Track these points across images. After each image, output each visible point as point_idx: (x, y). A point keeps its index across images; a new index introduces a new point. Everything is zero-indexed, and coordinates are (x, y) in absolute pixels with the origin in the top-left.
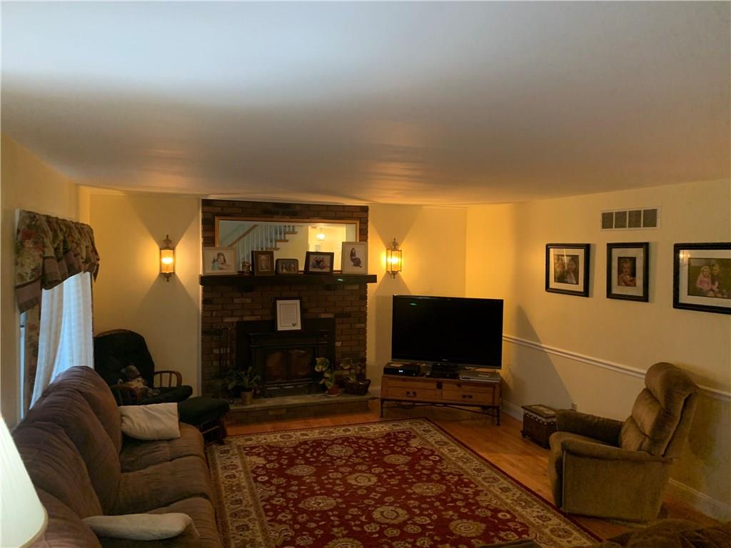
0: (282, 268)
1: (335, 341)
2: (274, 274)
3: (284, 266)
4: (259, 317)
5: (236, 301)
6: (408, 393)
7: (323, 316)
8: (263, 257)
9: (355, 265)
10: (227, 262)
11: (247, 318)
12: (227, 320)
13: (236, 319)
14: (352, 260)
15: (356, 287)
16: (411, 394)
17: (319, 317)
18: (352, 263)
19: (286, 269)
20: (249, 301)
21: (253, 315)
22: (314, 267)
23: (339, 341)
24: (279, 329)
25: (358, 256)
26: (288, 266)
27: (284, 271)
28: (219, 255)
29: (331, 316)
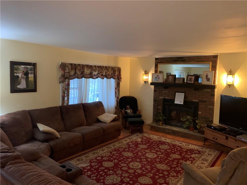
0: (177, 81)
1: (198, 111)
2: (174, 83)
3: (178, 80)
4: (170, 98)
5: (163, 91)
6: (214, 138)
7: (194, 100)
8: (171, 77)
9: (207, 81)
10: (160, 78)
11: (166, 98)
12: (160, 97)
13: (163, 98)
14: (206, 79)
15: (209, 90)
16: (215, 139)
17: (192, 101)
18: (206, 80)
19: (178, 81)
20: (167, 92)
21: (168, 97)
22: (189, 81)
23: (200, 112)
24: (175, 103)
25: (209, 77)
26: (179, 80)
27: (178, 82)
28: (157, 76)
29: (197, 101)
